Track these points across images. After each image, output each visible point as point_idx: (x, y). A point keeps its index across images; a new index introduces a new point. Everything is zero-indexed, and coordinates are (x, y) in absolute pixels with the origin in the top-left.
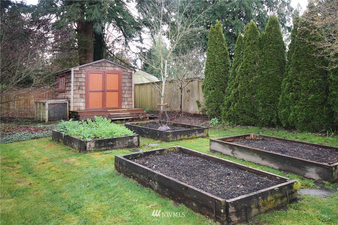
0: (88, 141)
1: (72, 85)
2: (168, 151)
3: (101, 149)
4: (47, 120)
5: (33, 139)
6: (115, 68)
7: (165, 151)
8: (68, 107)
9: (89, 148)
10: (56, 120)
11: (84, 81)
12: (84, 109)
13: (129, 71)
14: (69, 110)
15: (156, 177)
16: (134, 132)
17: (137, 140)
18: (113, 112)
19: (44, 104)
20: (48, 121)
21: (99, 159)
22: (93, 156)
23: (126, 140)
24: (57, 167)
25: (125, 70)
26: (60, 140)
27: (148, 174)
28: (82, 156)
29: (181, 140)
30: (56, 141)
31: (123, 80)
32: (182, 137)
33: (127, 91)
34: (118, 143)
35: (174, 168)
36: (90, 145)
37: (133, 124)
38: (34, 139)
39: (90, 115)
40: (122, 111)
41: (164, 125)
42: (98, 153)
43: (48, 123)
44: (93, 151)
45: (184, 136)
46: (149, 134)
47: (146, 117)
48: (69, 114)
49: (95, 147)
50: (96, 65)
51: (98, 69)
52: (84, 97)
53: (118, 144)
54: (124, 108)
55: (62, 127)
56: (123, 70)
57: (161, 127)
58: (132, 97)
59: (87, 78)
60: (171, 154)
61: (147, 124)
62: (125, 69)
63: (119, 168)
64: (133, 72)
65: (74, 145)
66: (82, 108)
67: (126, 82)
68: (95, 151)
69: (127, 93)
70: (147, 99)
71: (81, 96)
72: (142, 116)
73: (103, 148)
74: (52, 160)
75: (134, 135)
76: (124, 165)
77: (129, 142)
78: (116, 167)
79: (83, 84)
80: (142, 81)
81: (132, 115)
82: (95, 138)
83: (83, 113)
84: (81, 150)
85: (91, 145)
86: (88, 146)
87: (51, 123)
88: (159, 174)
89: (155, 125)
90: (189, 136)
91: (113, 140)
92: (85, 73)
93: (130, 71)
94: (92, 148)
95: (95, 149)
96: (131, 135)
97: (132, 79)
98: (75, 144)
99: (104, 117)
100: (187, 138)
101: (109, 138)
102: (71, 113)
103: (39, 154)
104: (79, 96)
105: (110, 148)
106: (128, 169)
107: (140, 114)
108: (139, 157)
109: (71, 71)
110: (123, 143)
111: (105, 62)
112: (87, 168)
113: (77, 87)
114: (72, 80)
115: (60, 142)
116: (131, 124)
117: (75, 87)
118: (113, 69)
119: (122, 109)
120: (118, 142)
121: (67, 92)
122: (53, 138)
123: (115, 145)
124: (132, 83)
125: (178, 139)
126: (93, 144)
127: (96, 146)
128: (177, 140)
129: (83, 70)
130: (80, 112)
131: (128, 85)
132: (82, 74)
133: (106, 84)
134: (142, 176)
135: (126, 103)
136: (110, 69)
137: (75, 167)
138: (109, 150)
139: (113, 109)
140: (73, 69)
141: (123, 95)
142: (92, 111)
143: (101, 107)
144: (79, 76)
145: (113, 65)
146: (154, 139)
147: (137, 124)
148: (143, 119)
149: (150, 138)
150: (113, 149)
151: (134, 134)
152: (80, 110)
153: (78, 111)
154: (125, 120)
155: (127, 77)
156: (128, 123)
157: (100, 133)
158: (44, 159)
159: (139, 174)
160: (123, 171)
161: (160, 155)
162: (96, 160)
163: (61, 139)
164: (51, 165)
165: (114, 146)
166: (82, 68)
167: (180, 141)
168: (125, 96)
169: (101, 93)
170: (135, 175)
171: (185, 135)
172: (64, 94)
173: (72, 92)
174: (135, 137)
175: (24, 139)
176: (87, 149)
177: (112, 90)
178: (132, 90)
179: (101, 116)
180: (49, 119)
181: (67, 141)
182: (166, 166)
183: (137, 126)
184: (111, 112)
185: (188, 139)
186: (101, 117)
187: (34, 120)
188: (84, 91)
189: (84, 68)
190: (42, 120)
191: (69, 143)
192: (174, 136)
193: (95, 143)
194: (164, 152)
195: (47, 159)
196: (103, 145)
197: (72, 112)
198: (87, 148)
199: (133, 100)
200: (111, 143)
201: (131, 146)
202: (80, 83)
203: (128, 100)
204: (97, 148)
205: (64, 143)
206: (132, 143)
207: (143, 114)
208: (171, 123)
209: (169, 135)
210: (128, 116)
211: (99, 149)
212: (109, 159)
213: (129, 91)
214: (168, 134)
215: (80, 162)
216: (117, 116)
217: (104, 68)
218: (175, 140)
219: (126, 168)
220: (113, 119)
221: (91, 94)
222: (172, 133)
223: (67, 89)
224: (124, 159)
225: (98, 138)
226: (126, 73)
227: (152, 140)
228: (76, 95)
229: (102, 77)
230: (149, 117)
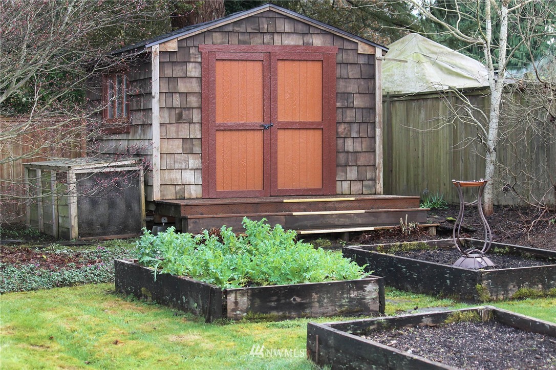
0: (232, 291)
1: (155, 105)
2: (459, 318)
3: (268, 315)
4: (74, 233)
5: (58, 286)
6: (308, 39)
7: (450, 318)
8: (142, 187)
9: (233, 310)
10: (105, 234)
11: (197, 90)
12: (200, 196)
13: (363, 48)
14: (146, 198)
15: (406, 364)
16: (366, 270)
17: (375, 295)
18: (303, 207)
19: (62, 176)
20: (79, 234)
21: (265, 337)
22: (247, 331)
23: (343, 293)
24: (156, 349)
25: (348, 46)
26: (143, 289)
27: (387, 361)
28: (216, 330)
29: (520, 298)
30: (128, 293)
31: (341, 83)
32: (525, 290)
33: (355, 127)
34: (318, 302)
35: (461, 356)
36: (236, 303)
37: (370, 249)
38: (62, 286)
39: (221, 215)
40: (337, 205)
41: (475, 252)
42: (259, 324)
43: (79, 242)
44: (244, 320)
45: (530, 287)
46: (419, 280)
47: (427, 228)
48: (147, 210)
49: (252, 308)
50: (237, 29)
51: (244, 43)
52: (197, 149)
53: (317, 305)
54: (346, 191)
55: (147, 251)
56: (338, 44)
57: (462, 259)
58: (374, 152)
59: (206, 80)
60: (464, 327)
61: (419, 250)
62: (346, 43)
63: (319, 354)
64: (379, 52)
65: (188, 302)
66: (193, 192)
67: (350, 90)
68: (252, 320)
69: (354, 135)
70: (438, 157)
71: (188, 146)
72: (411, 224)
73: (274, 313)
74: (136, 336)
75: (367, 277)
76: (332, 345)
77: (351, 300)
78: (311, 352)
79: (194, 101)
80: (423, 79)
81: (372, 219)
82: (249, 283)
83: (199, 209)
84: (210, 316)
85: (238, 302)
86: (230, 306)
87: (89, 244)
88: (412, 358)
89: (448, 253)
90: (547, 287)
91: (305, 291)
92: (199, 60)
93: (367, 47)
94: (241, 311)
95: (250, 315)
96: (358, 279)
97: (373, 77)
98: (191, 301)
99: (272, 222)
100: (540, 293)
101: (292, 284)
102: (152, 208)
103: (96, 323)
104: (178, 148)
105: (293, 314)
106: (341, 354)
107: (402, 214)
108: (374, 330)
109: (150, 53)
110: (333, 302)
111: (271, 15)
112: (235, 354)
113: (173, 112)
114: (156, 87)
115: (141, 295)
116: (363, 248)
117: (166, 111)
118: (301, 43)
119: (336, 195)
120: (319, 297)
121: (135, 132)
122: (117, 286)
123: (309, 305)
124: (374, 94)
125: (511, 295)
126: (245, 299)
127: (252, 304)
128: (504, 300)
129: (192, 51)
130: (187, 205)
131: (358, 102)
132: (190, 66)
133: (276, 101)
134: (374, 366)
135: (352, 173)
136: (292, 43)
137: (201, 351)
138: (290, 318)
139: (303, 196)
140: (156, 48)
141: (340, 141)
142: (227, 201)
143: (259, 187)
144: (177, 71)
145: (300, 27)
146: (434, 295)
147: (386, 249)
148: (414, 234)
149: (423, 293)
150: (303, 317)
151: (367, 274)
152: (184, 199)
153: (182, 203)
154: (346, 237)
155: (353, 72)
156: (357, 247)
157: (264, 269)
158: (113, 332)
159: (369, 363)
160: (329, 359)
161: (434, 330)
162: (257, 339)
163: (146, 287)
164: (139, 347)
165: (306, 308)
166: (190, 43)
167: (516, 302)
168: (350, 145)
169: (258, 136)
170: (359, 367)
171: (535, 284)
172: (124, 136)
173: (156, 131)
174: (370, 285)
175: (34, 285)
176: (230, 313)
177: (300, 123)
178: (374, 123)
179: (264, 219)
180: (79, 227)
181: (166, 290)
182: (442, 350)
183: (384, 253)
184: (295, 207)
185: (545, 296)
186: (265, 223)
187: (27, 231)
188: (198, 126)
189: (196, 43)
190: (55, 233)
191: (171, 298)
192: (496, 287)
193: (251, 296)
194: (447, 321)
195: (123, 333)
196: (273, 304)
197: (158, 204)
198: (229, 311)
199: (379, 161)
200: (298, 300)
201: (357, 312)
202: (184, 98)
203: (359, 163)
204: (256, 313)
205: (157, 299)
206: (360, 301)
207: (413, 216)
208: (503, 247)
209: (480, 282)
210: (360, 221)
211: (262, 315)
212: (292, 338)
213: (363, 126)
214: (478, 278)
215: (212, 341)
216: (318, 222)
217: (267, 38)
218: (501, 297)
219: (337, 351)
220: (303, 232)
221: (222, 139)
222: (491, 276)
223: (137, 118)
224: (332, 329)
225: (258, 284)
226: (351, 58)
227: (428, 299)
228: (171, 142)
229: (260, 74)
230: (437, 227)
